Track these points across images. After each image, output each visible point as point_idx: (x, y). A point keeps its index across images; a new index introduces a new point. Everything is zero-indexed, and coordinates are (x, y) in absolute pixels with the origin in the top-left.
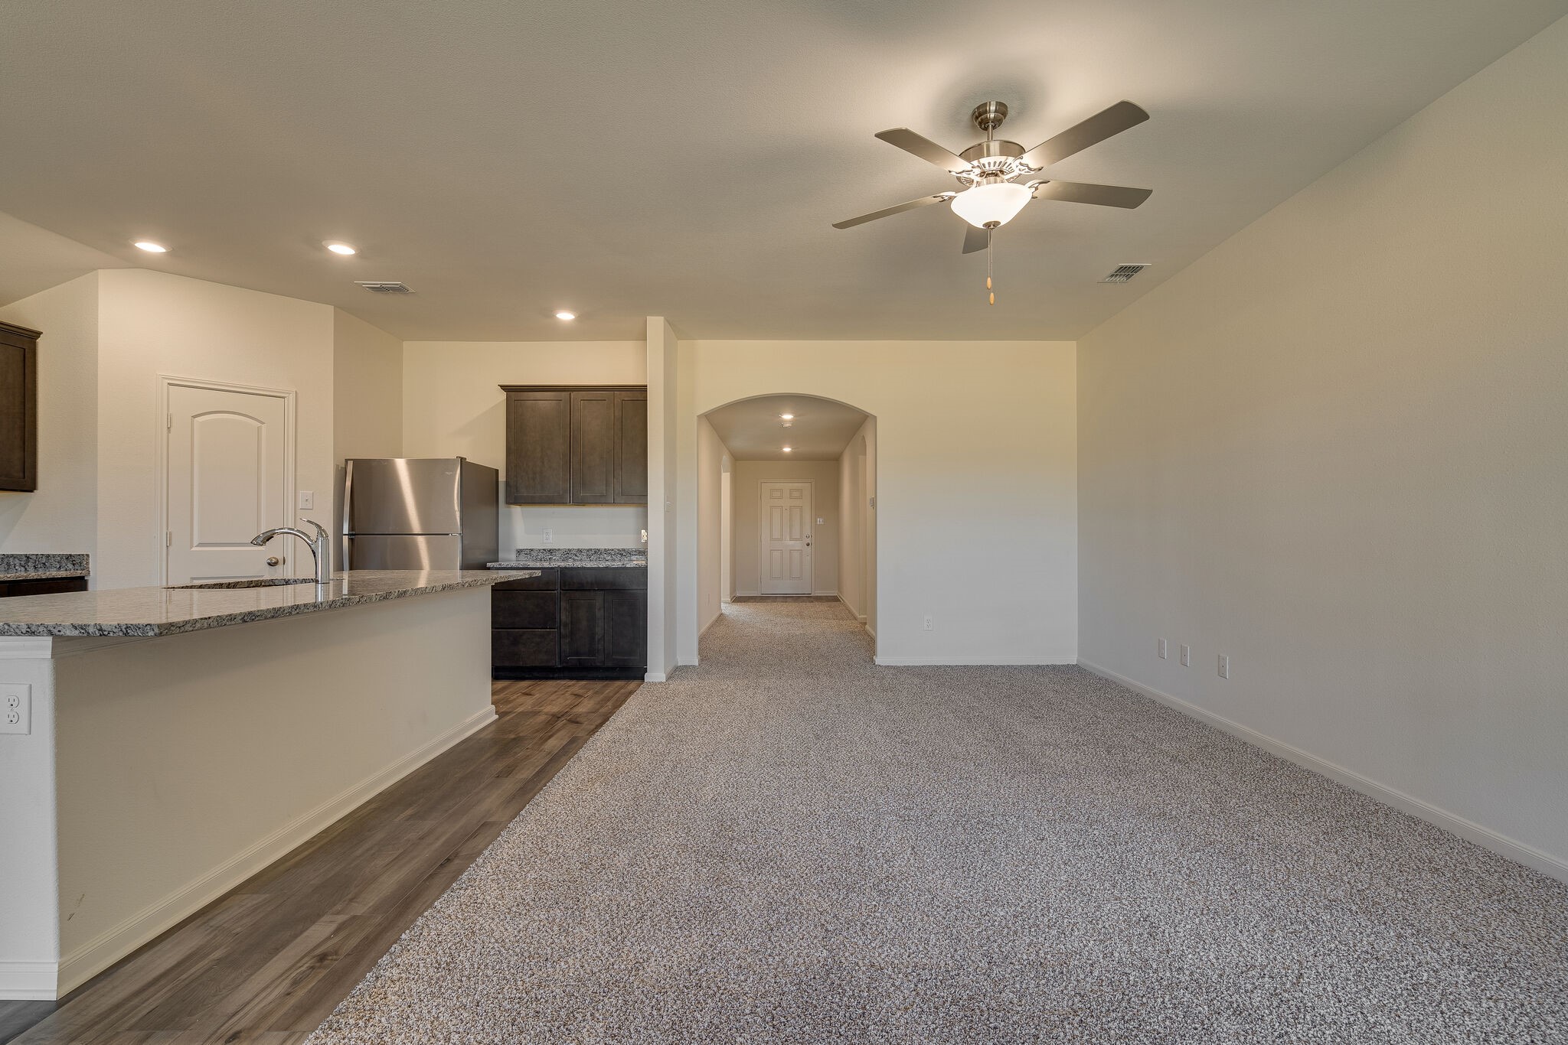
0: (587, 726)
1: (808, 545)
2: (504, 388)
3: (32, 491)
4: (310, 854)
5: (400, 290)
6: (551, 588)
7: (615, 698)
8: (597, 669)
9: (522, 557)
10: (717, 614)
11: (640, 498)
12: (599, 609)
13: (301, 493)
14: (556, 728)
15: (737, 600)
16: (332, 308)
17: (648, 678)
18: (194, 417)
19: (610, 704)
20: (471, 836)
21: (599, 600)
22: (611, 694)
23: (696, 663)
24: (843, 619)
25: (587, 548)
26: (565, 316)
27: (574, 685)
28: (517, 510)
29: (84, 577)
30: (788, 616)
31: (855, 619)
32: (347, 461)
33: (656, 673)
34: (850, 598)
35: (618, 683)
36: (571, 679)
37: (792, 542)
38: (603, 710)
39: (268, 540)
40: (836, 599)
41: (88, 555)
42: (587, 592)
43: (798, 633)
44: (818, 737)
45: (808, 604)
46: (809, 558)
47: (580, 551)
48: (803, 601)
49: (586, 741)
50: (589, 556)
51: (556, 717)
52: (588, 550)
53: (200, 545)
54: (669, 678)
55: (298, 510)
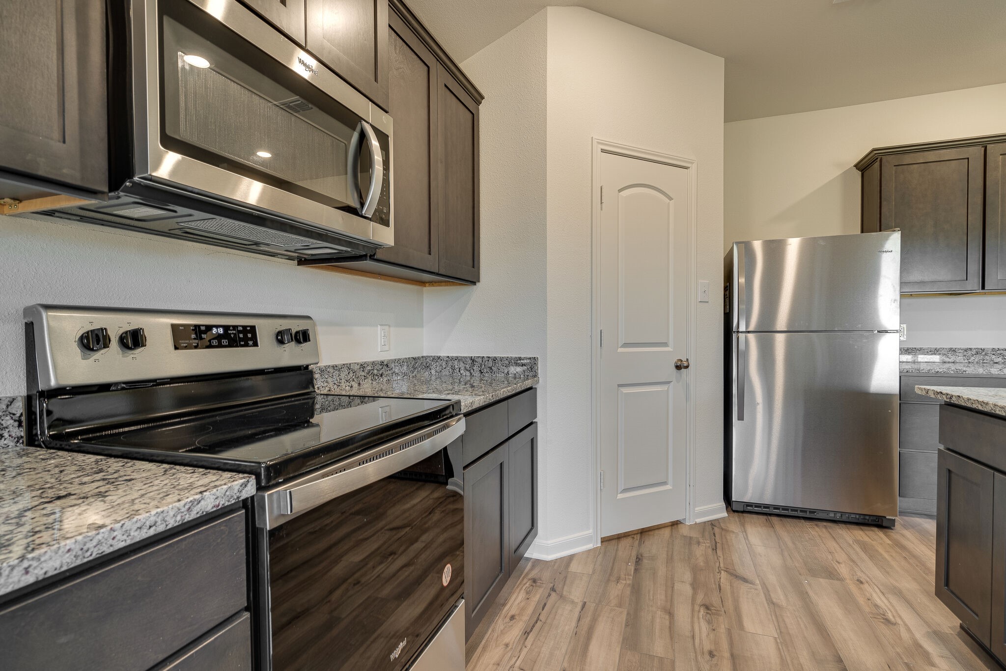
3: (474, 283)
13: (700, 282)
18: (620, 190)
29: (534, 387)
32: (733, 244)
41: (538, 357)
53: (624, 345)
55: (698, 303)
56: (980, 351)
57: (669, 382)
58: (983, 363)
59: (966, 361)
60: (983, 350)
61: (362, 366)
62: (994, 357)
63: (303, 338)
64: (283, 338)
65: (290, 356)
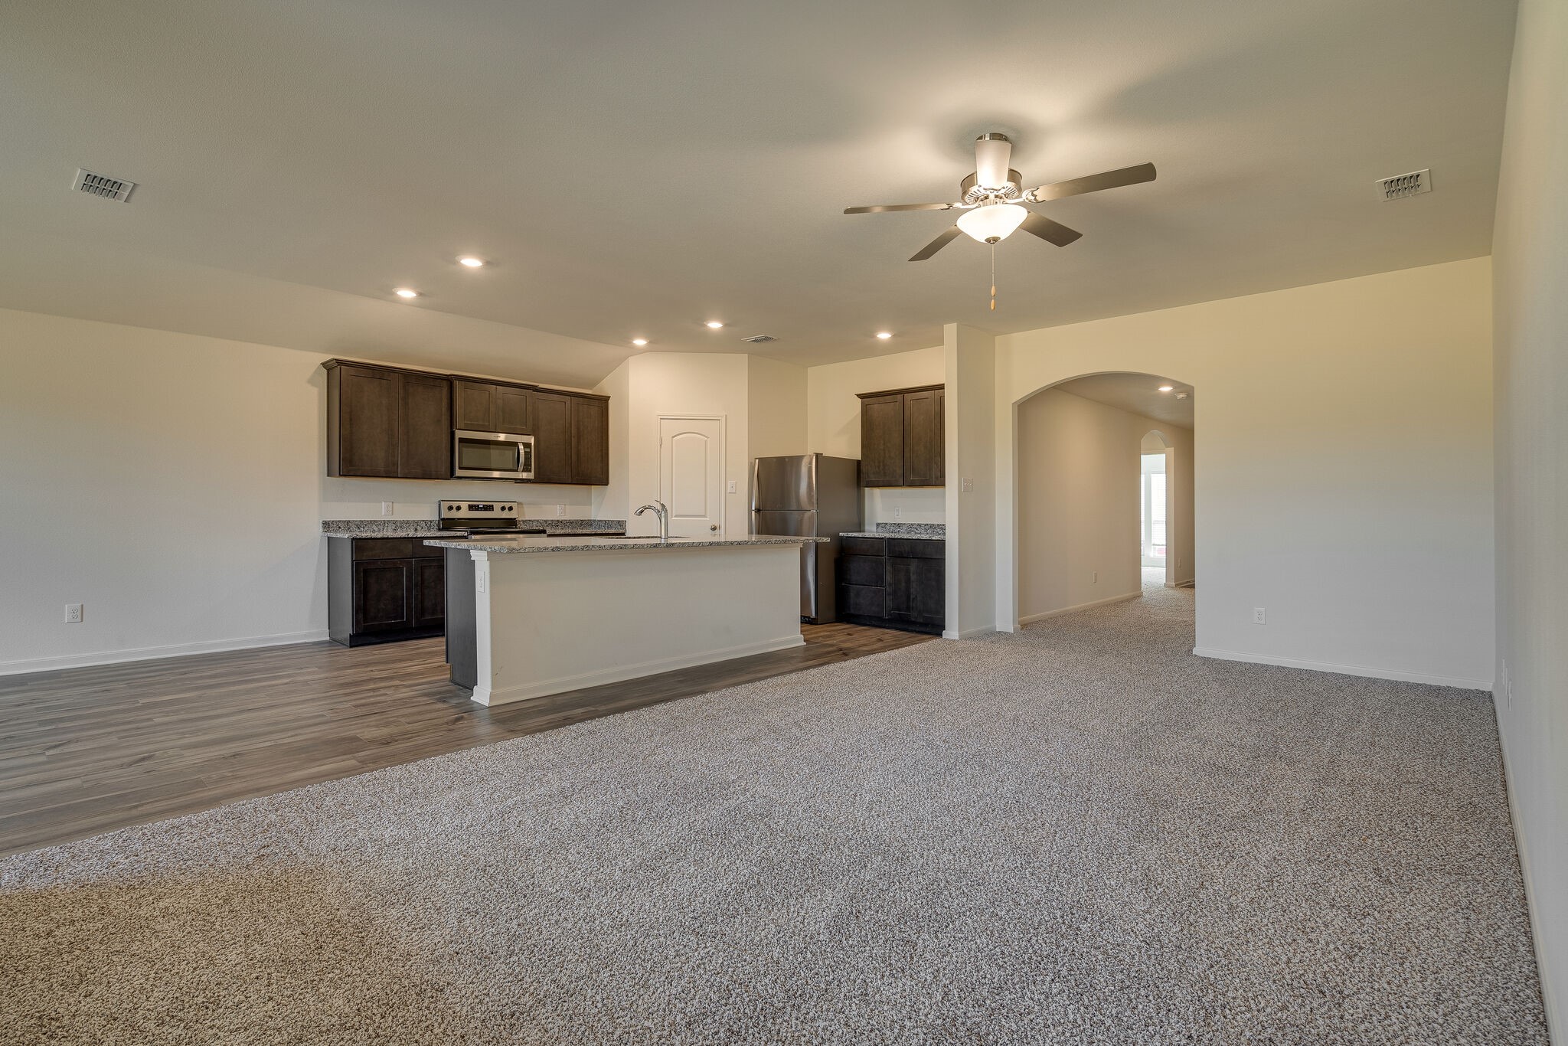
2: (859, 395)
3: (607, 484)
5: (767, 339)
6: (880, 554)
8: (914, 623)
9: (880, 529)
10: (1125, 595)
11: (939, 481)
12: (913, 574)
13: (728, 482)
16: (746, 356)
17: (945, 634)
18: (673, 437)
21: (913, 566)
23: (1013, 632)
25: (925, 523)
26: (884, 336)
29: (624, 533)
32: (756, 459)
33: (951, 631)
36: (897, 629)
39: (642, 513)
41: (625, 521)
42: (906, 559)
47: (919, 525)
50: (926, 530)
52: (926, 525)
53: (676, 516)
55: (727, 495)
58: (932, 534)
59: (925, 532)
61: (545, 521)
62: (938, 530)
63: (511, 509)
64: (503, 509)
65: (506, 515)
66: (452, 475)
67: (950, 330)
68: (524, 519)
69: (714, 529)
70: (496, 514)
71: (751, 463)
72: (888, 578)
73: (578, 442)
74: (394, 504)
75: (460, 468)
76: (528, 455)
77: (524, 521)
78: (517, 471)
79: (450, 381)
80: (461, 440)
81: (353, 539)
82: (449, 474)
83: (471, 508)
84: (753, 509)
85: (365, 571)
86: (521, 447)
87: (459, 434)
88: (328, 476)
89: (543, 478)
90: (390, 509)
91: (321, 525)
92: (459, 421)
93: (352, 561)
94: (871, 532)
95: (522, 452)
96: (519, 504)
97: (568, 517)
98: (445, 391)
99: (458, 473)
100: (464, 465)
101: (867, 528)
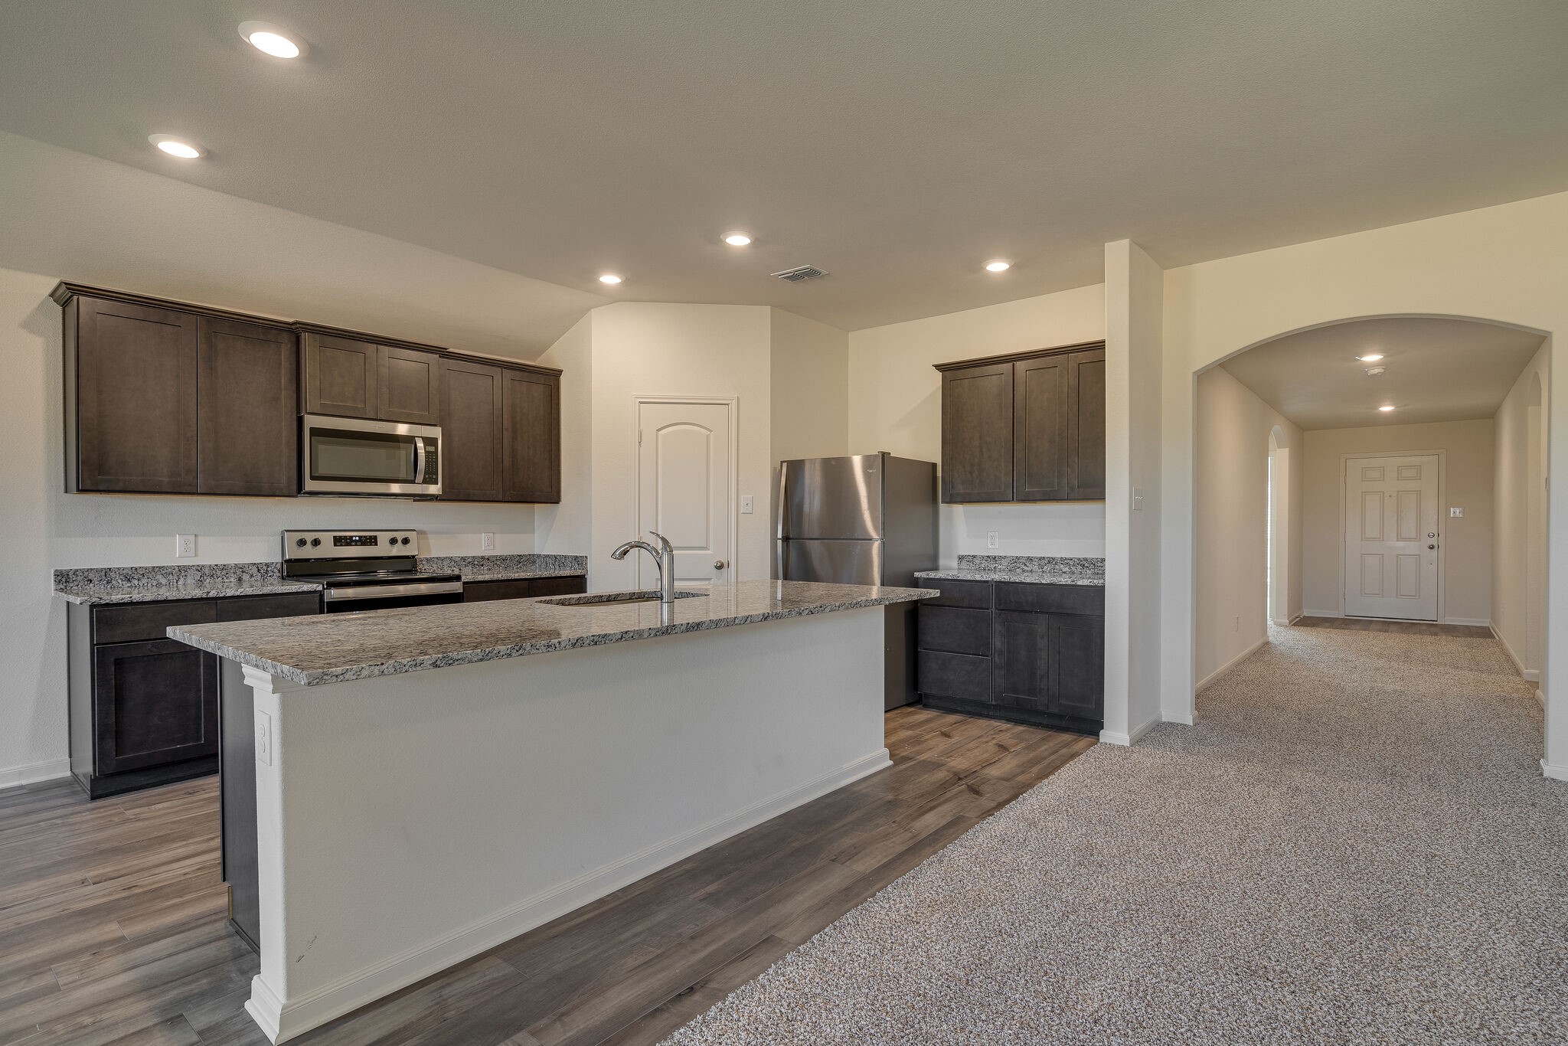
0: (986, 802)
1: (1432, 547)
2: (938, 367)
3: (558, 503)
4: (584, 922)
5: (811, 273)
6: (984, 606)
7: (1047, 762)
9: (964, 564)
10: (1258, 643)
12: (1042, 637)
13: (742, 497)
14: (948, 795)
15: (1303, 622)
16: (768, 308)
17: (1105, 736)
18: (659, 430)
19: (1035, 770)
20: (740, 957)
21: (1041, 625)
22: (1046, 753)
23: (1191, 723)
24: (1490, 672)
26: (998, 267)
27: (1007, 730)
28: (959, 509)
29: (584, 575)
30: (1380, 656)
31: (1518, 673)
32: (782, 462)
33: (1116, 732)
34: (1508, 634)
35: (1066, 737)
36: (1009, 720)
37: (1401, 544)
38: (1021, 778)
39: (625, 554)
40: (1486, 633)
41: (586, 557)
42: (1028, 614)
43: (1390, 688)
44: (1361, 925)
45: (1428, 638)
46: (1433, 567)
47: (1030, 559)
48: (1421, 633)
49: (972, 826)
51: (958, 777)
52: (1040, 559)
54: (1138, 741)
55: (740, 515)
56: (1051, 561)
57: (710, 579)
58: (1053, 572)
59: (1041, 570)
60: (1054, 559)
61: (463, 559)
62: (1062, 566)
63: (406, 541)
64: (393, 541)
65: (397, 550)
66: (300, 490)
67: (1117, 253)
68: (428, 557)
69: (720, 567)
70: (383, 549)
71: (775, 469)
72: (998, 642)
73: (514, 438)
74: (200, 539)
75: (313, 478)
76: (431, 457)
77: (428, 560)
78: (413, 482)
79: (295, 332)
80: (315, 432)
81: (93, 606)
82: (294, 487)
83: (338, 541)
84: (780, 535)
85: (118, 662)
86: (420, 444)
87: (311, 421)
88: (66, 492)
89: (455, 494)
90: (192, 546)
91: (52, 578)
92: (311, 401)
93: (92, 645)
94: (950, 569)
95: (421, 452)
96: (421, 533)
97: (498, 552)
98: (286, 351)
99: (310, 485)
100: (322, 471)
101: (942, 562)
